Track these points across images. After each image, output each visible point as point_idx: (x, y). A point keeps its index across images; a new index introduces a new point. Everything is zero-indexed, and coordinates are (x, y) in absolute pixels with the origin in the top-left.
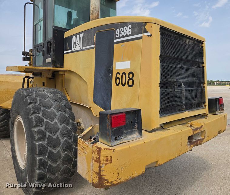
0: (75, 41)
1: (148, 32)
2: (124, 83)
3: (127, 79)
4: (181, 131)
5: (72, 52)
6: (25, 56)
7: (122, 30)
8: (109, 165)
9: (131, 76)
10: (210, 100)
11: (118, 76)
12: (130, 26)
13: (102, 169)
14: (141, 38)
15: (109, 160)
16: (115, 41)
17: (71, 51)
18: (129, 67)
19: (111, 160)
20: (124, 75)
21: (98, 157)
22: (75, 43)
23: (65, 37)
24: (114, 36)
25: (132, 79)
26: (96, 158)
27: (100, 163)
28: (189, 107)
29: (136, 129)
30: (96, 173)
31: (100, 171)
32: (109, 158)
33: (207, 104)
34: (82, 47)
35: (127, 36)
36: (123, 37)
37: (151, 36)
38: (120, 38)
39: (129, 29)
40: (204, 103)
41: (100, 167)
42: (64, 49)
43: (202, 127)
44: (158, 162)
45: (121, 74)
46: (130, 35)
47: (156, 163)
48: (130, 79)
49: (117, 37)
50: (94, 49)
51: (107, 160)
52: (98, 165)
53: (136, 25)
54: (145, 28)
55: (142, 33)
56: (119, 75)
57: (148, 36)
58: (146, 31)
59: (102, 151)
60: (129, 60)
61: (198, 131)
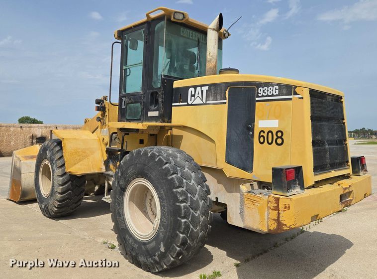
0: (193, 93)
1: (298, 94)
2: (270, 141)
3: (275, 137)
4: (334, 189)
5: (188, 105)
6: (99, 105)
7: (267, 90)
8: (287, 211)
9: (279, 134)
10: (352, 159)
11: (262, 134)
12: (277, 87)
13: (281, 216)
14: (290, 99)
15: (287, 208)
16: (257, 99)
17: (186, 103)
18: (277, 126)
19: (289, 207)
20: (270, 134)
21: (276, 205)
22: (193, 96)
23: (175, 86)
24: (255, 94)
25: (281, 137)
26: (274, 207)
27: (279, 211)
28: (334, 166)
29: (297, 185)
30: (274, 220)
31: (279, 217)
32: (287, 206)
33: (350, 163)
34: (206, 101)
35: (273, 95)
36: (268, 96)
37: (302, 98)
38: (263, 96)
39: (276, 89)
40: (347, 162)
41: (279, 214)
42: (173, 100)
43: (350, 186)
44: (319, 216)
45: (266, 132)
46: (276, 95)
47: (317, 217)
48: (278, 137)
49: (259, 95)
50: (227, 105)
51: (285, 208)
52: (276, 212)
53: (285, 87)
54: (295, 91)
55: (291, 95)
56: (264, 132)
57: (300, 98)
58: (295, 94)
59: (280, 200)
60: (276, 118)
61: (347, 191)
